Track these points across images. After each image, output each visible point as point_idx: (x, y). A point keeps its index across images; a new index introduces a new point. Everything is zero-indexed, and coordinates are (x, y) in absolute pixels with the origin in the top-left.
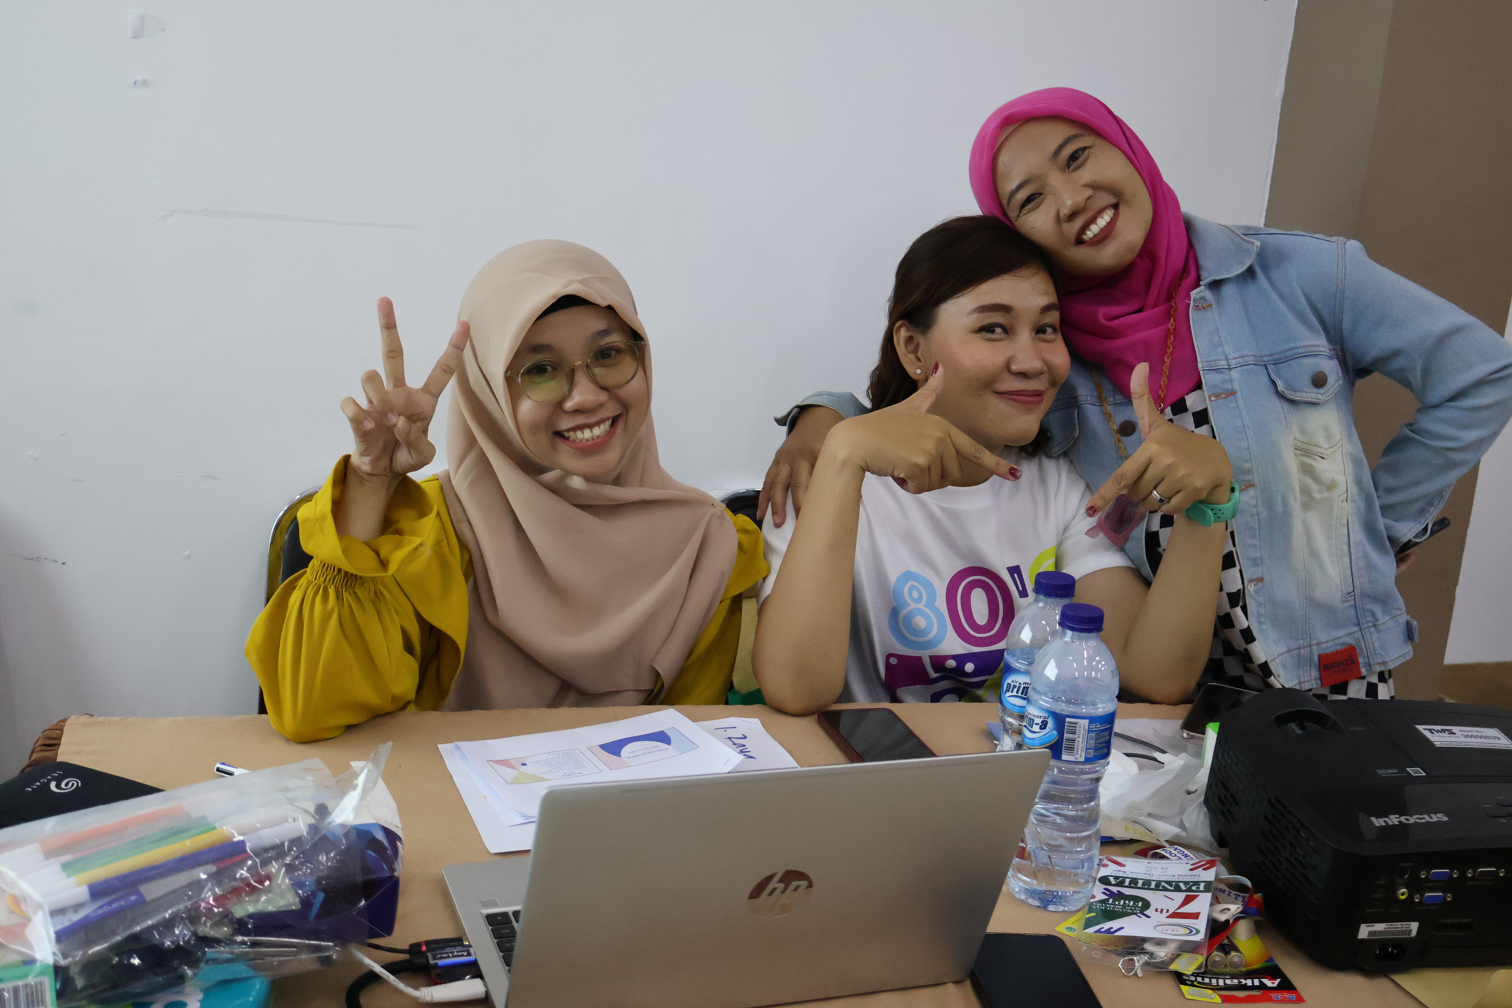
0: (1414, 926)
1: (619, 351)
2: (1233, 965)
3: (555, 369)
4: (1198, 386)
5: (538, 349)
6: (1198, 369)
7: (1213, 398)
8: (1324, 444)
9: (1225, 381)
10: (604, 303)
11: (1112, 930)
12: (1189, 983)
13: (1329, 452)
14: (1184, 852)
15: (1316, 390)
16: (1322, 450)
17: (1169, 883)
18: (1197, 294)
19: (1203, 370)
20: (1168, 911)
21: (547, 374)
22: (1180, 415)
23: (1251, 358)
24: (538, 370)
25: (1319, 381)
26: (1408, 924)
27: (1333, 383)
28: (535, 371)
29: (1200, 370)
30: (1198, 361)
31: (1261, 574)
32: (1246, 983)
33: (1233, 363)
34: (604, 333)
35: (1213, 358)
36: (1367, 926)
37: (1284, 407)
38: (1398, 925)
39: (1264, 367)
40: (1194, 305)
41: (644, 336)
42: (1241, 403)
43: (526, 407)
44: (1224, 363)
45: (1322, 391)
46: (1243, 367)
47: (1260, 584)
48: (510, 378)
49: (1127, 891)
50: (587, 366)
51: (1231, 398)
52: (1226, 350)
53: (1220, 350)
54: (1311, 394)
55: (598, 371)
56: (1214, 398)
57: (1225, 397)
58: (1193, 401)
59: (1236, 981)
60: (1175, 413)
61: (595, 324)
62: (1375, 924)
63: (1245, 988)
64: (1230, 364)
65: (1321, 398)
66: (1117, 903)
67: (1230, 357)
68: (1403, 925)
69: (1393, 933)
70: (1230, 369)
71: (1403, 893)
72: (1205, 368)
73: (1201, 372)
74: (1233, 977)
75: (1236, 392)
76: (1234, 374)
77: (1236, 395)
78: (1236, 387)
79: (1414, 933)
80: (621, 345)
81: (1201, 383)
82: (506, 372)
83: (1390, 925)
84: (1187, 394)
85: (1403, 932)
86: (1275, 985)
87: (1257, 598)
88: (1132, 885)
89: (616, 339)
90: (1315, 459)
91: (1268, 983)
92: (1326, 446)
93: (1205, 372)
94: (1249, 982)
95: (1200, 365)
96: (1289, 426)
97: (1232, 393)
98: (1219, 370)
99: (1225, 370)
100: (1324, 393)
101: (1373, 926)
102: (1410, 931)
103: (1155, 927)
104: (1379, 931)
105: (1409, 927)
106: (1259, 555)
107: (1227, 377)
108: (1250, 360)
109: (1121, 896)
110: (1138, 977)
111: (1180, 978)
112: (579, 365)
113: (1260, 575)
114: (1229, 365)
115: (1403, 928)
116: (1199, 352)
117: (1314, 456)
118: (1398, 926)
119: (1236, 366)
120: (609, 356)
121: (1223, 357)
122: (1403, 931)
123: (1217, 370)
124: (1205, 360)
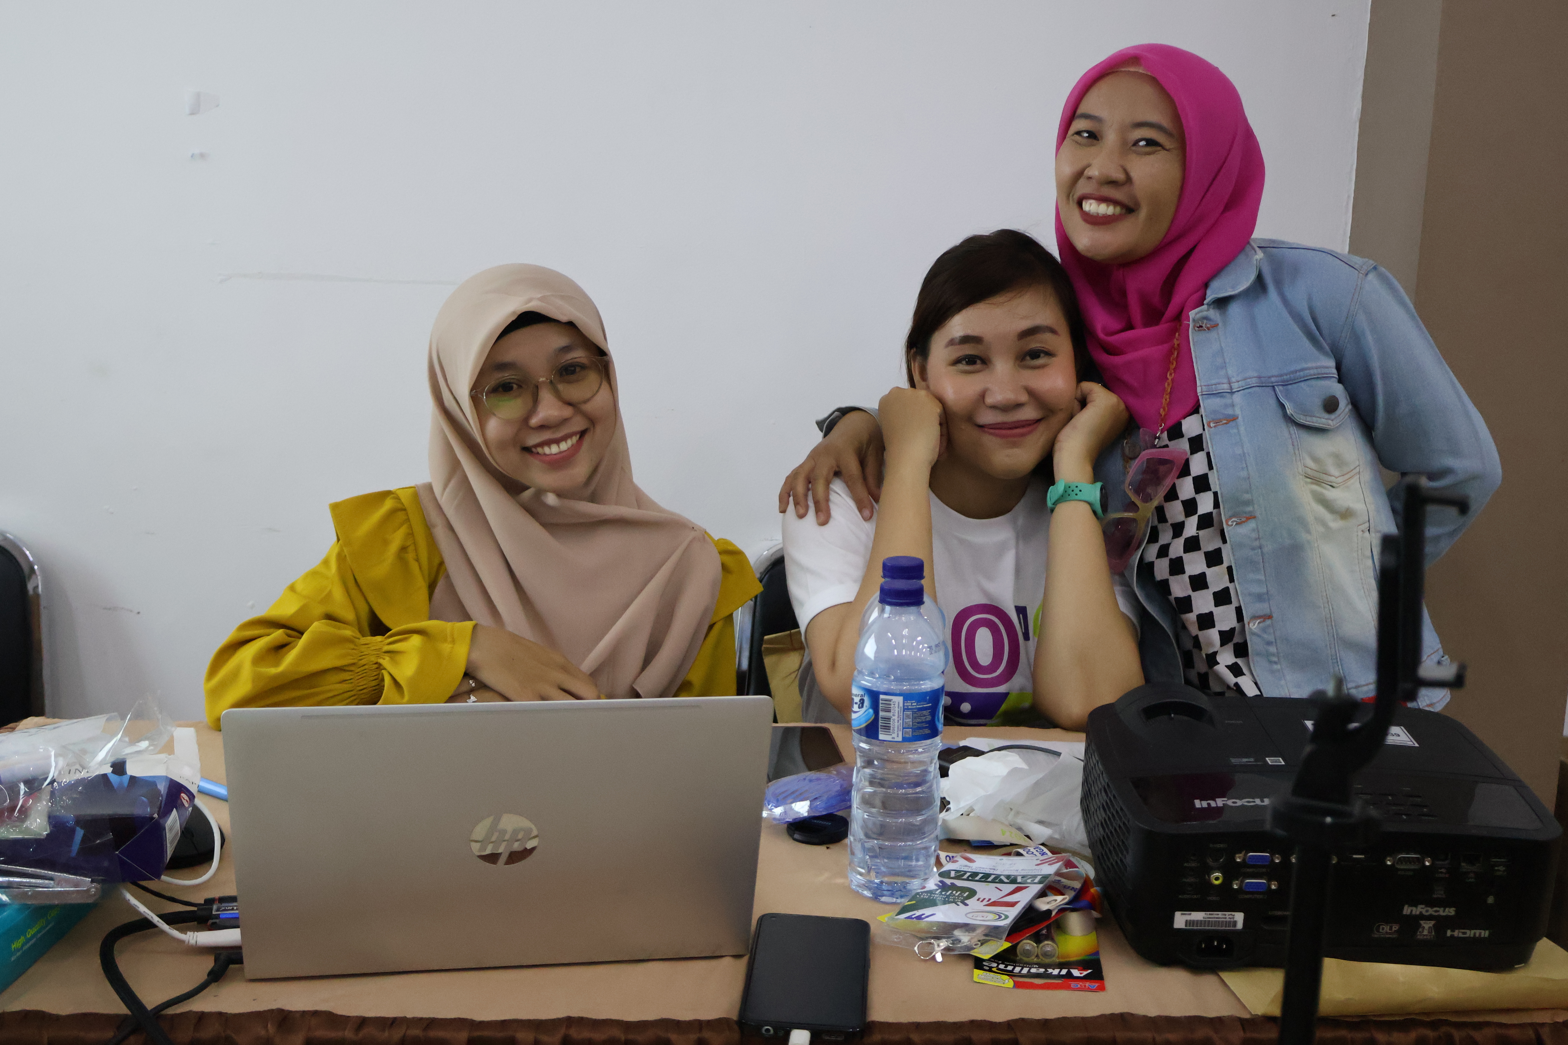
0: (1239, 918)
1: (583, 367)
2: (1046, 955)
3: (520, 386)
4: (1196, 410)
5: (502, 366)
6: (1197, 393)
7: (1212, 425)
8: (1334, 471)
9: (1226, 406)
10: (564, 318)
11: (923, 916)
12: (988, 968)
13: (1340, 480)
14: (1043, 850)
15: (1326, 416)
16: (1332, 479)
17: (1008, 877)
18: (1196, 314)
19: (1202, 395)
20: (990, 899)
21: (512, 392)
22: (1176, 441)
23: (1254, 380)
24: (504, 388)
25: (1330, 406)
26: (1231, 915)
27: (1343, 409)
28: (501, 389)
29: (1198, 394)
30: (1198, 385)
31: (1269, 610)
32: (1052, 973)
33: (1235, 386)
34: (566, 349)
35: (1214, 382)
36: (1182, 914)
37: (1292, 432)
38: (1220, 914)
39: (1269, 390)
40: (1194, 327)
41: (608, 353)
42: (1242, 429)
43: (493, 426)
44: (1226, 386)
45: (1333, 416)
46: (1245, 390)
47: (1268, 622)
48: (475, 398)
49: (959, 883)
50: (551, 382)
51: (1232, 424)
52: (1230, 372)
53: (1222, 372)
54: (1321, 419)
55: (561, 387)
56: (1214, 425)
57: (1226, 423)
58: (1191, 426)
59: (1042, 970)
60: (1171, 438)
61: (556, 340)
62: (1192, 913)
63: (1051, 976)
64: (1233, 387)
65: (1332, 424)
66: (943, 893)
67: (1233, 380)
68: (1225, 915)
69: (1217, 923)
70: (1232, 393)
71: (1216, 878)
72: (1203, 393)
73: (1200, 398)
74: (1040, 966)
75: (1238, 418)
76: (1237, 398)
77: (1237, 420)
78: (1238, 411)
79: (1240, 926)
80: (584, 361)
81: (1199, 406)
82: (471, 390)
83: (1210, 914)
84: (1184, 418)
85: (1228, 923)
86: (1082, 975)
87: (1265, 636)
88: (970, 878)
89: (579, 355)
90: (1325, 488)
91: (1076, 973)
92: (1337, 473)
93: (1204, 396)
94: (1056, 972)
95: (1199, 390)
96: (1297, 452)
97: (1233, 419)
98: (1220, 395)
99: (1227, 394)
100: (1334, 419)
101: (1190, 914)
102: (1235, 923)
103: (966, 915)
104: (1198, 921)
105: (1233, 918)
106: (1265, 590)
107: (1228, 401)
108: (1253, 382)
109: (953, 887)
110: (936, 961)
111: (979, 963)
112: (543, 382)
113: (1267, 611)
114: (1231, 388)
115: (1226, 918)
116: (1199, 375)
117: (1324, 484)
118: (1219, 916)
119: (1238, 389)
120: (573, 372)
121: (1225, 381)
122: (1226, 921)
123: (1219, 395)
124: (1205, 384)
